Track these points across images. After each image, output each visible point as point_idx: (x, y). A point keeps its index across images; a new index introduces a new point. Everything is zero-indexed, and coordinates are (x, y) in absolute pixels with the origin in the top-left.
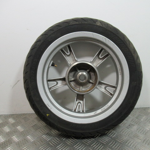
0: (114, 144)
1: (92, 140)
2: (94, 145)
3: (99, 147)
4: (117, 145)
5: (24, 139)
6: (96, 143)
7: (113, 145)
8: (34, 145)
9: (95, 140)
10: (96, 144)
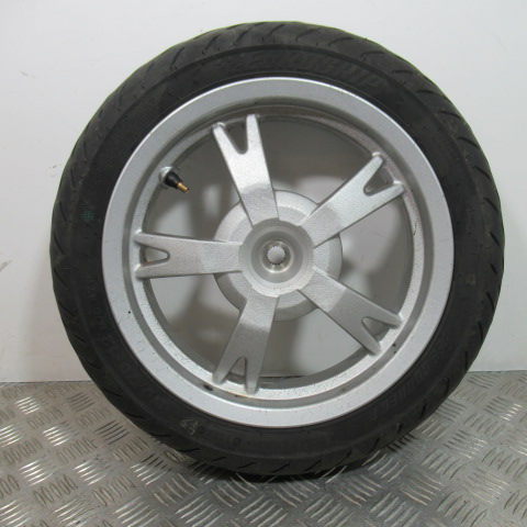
0: (328, 510)
1: (251, 489)
2: (253, 508)
3: (270, 518)
4: (336, 514)
5: (9, 477)
6: (263, 501)
7: (323, 514)
8: (39, 498)
9: (263, 488)
10: (260, 504)
